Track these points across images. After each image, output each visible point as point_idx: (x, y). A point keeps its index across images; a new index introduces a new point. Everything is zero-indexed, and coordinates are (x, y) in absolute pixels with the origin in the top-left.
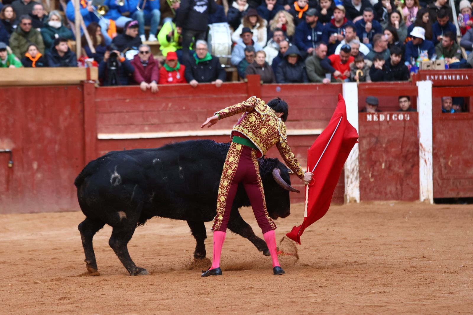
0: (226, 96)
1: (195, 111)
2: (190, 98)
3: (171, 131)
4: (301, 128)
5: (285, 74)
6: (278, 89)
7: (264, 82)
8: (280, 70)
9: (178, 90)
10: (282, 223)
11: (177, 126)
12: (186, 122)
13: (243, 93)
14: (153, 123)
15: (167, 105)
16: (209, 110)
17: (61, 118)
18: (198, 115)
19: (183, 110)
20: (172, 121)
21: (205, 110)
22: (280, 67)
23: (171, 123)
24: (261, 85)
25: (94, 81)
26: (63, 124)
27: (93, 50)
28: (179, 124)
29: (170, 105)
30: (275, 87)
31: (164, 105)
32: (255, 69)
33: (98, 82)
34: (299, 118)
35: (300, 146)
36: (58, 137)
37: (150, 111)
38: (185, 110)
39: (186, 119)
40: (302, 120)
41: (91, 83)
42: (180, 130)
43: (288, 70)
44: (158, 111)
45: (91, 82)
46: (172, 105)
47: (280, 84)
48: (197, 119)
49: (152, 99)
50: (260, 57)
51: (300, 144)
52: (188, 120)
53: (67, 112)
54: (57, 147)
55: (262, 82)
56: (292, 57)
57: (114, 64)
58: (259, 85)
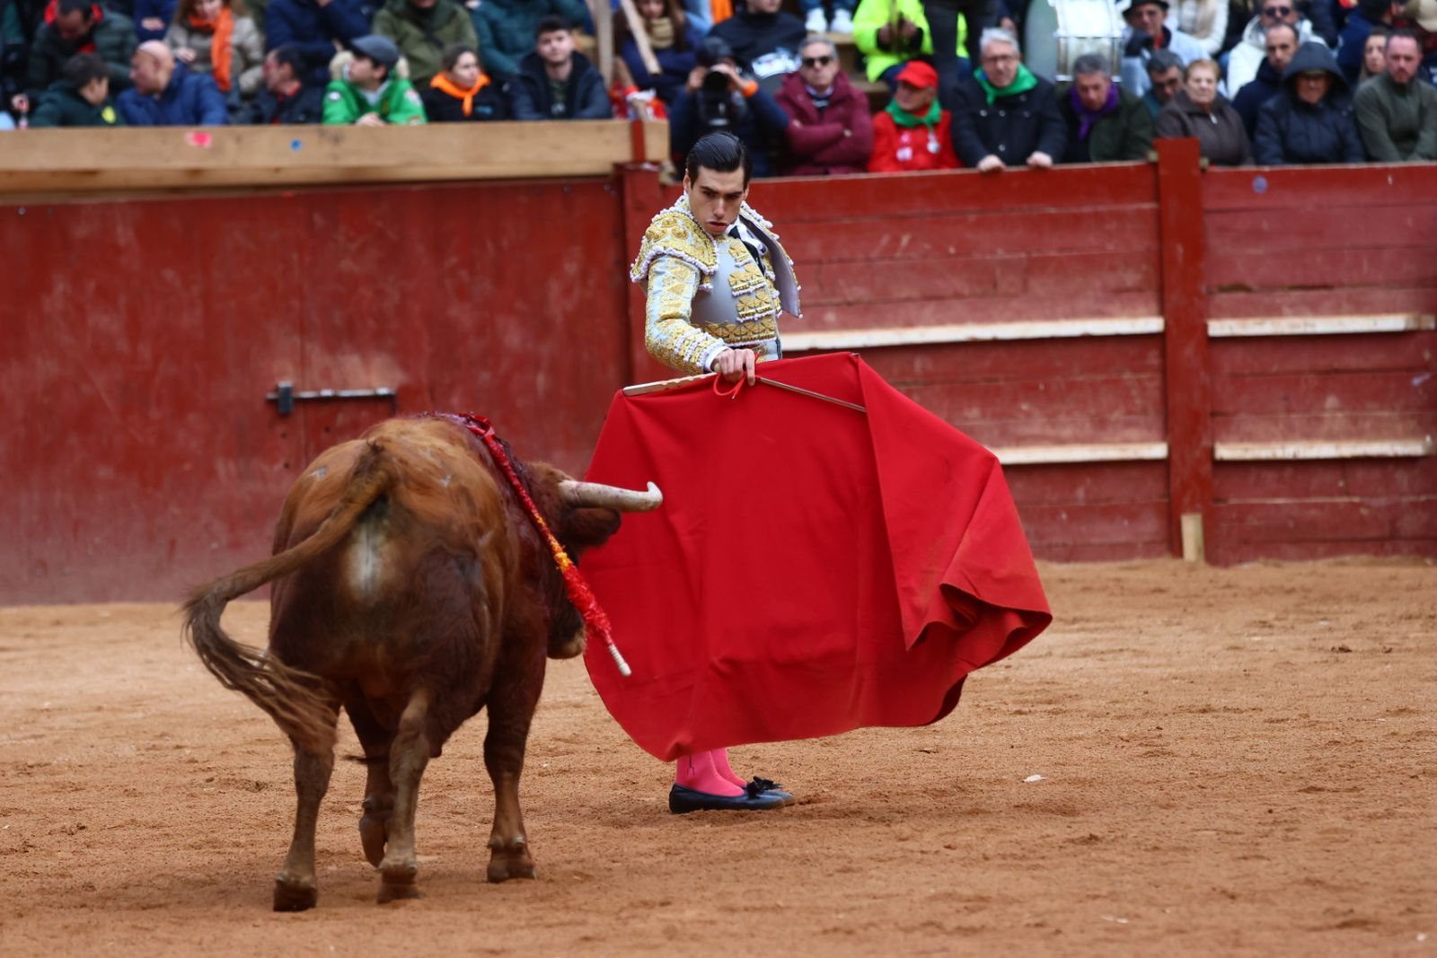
0: (1087, 209)
1: (988, 257)
2: (972, 218)
3: (909, 324)
4: (1337, 311)
5: (1283, 136)
6: (1261, 183)
7: (1213, 162)
8: (1266, 123)
9: (929, 189)
10: (1277, 623)
11: (930, 309)
12: (958, 296)
13: (1143, 200)
14: (850, 299)
15: (897, 240)
16: (1035, 255)
17: (555, 288)
18: (998, 272)
19: (950, 256)
20: (915, 293)
21: (1023, 255)
22: (1268, 112)
23: (908, 299)
24: (1203, 171)
25: (655, 163)
26: (558, 304)
27: (653, 66)
28: (938, 303)
29: (905, 240)
30: (1250, 177)
31: (885, 240)
32: (1185, 117)
33: (669, 167)
34: (1329, 281)
35: (1337, 371)
36: (546, 349)
37: (841, 261)
38: (956, 255)
39: (959, 284)
40: (1341, 285)
41: (648, 172)
42: (941, 322)
43: (1296, 122)
44: (868, 259)
45: (647, 166)
46: (912, 241)
47: (1266, 169)
48: (995, 286)
49: (847, 221)
50: (1198, 80)
51: (1336, 365)
52: (966, 291)
53: (571, 268)
54: (541, 380)
55: (1204, 162)
56: (1309, 78)
57: (722, 108)
58: (1196, 173)
